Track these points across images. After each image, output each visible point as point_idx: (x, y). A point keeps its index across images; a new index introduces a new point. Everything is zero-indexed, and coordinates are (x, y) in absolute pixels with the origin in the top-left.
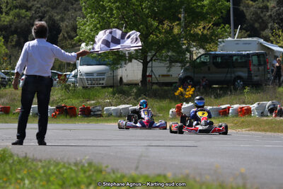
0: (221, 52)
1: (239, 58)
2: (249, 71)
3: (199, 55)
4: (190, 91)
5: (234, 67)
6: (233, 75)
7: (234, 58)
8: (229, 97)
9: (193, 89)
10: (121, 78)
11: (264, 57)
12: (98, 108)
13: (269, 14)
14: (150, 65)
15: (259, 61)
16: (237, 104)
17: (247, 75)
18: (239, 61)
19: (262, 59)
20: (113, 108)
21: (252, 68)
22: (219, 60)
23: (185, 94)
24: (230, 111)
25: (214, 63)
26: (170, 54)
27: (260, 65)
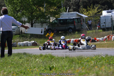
0: (62, 18)
1: (70, 20)
2: (74, 25)
3: (54, 20)
4: (52, 35)
5: (69, 24)
6: (68, 27)
7: (68, 20)
8: (68, 36)
9: (53, 34)
10: (21, 31)
11: (80, 19)
12: (15, 43)
13: (71, 2)
14: (34, 25)
15: (78, 21)
16: (71, 39)
17: (73, 27)
18: (70, 21)
19: (79, 20)
20: (21, 43)
21: (75, 24)
22: (62, 21)
23: (50, 36)
24: (71, 42)
25: (60, 23)
26: (42, 20)
27: (78, 22)
